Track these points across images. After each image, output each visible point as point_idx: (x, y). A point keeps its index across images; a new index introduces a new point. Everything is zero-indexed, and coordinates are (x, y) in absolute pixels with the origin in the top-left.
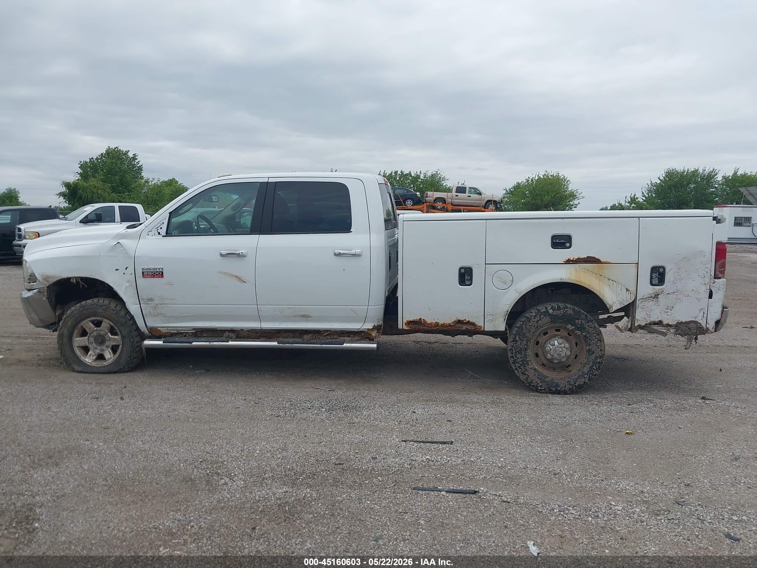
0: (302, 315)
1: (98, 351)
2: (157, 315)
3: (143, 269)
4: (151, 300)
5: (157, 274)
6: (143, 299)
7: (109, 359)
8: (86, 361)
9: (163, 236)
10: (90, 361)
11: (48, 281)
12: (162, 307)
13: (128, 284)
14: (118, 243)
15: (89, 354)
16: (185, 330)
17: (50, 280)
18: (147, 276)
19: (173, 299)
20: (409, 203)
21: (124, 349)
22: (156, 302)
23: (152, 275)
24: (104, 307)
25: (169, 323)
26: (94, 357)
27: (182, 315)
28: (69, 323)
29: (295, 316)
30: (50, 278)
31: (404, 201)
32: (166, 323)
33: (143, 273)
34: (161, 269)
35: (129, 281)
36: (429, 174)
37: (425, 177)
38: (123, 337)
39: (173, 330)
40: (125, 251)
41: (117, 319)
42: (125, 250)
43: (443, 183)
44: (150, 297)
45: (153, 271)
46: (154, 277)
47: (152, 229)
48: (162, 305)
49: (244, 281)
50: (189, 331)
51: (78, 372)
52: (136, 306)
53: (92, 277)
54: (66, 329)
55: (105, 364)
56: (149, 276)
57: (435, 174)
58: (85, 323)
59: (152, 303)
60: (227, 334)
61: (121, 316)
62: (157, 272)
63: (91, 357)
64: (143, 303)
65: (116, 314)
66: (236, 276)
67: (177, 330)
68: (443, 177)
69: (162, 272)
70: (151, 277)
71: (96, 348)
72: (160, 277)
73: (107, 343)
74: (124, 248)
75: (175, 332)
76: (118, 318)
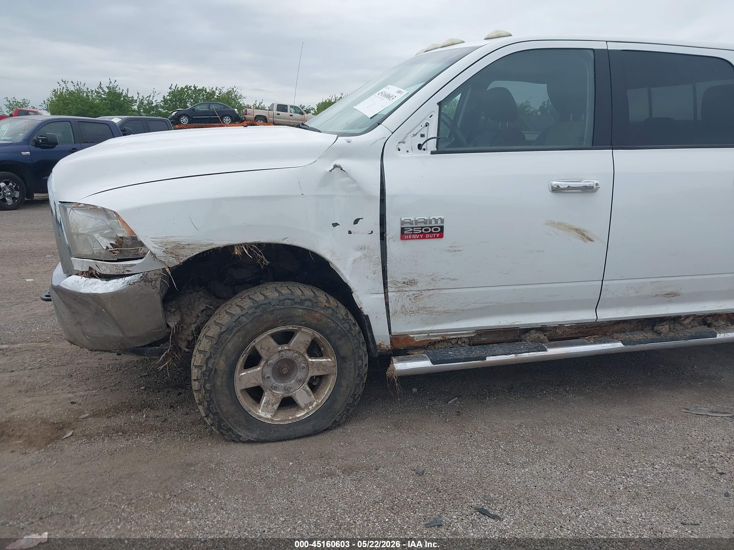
0: (667, 293)
1: (280, 394)
2: (418, 311)
3: (403, 223)
4: (412, 283)
5: (431, 232)
6: (395, 283)
7: (307, 406)
8: (261, 417)
9: (433, 153)
10: (269, 416)
11: (177, 256)
12: (429, 296)
13: (359, 254)
14: (335, 166)
15: (264, 401)
16: (455, 334)
17: (182, 252)
18: (410, 237)
19: (454, 280)
20: (227, 120)
21: (344, 383)
22: (421, 286)
23: (422, 233)
24: (307, 303)
25: (435, 324)
26: (276, 406)
27: (464, 308)
28: (230, 346)
29: (656, 296)
30: (183, 248)
31: (222, 118)
32: (428, 324)
33: (403, 230)
34: (439, 222)
35: (362, 248)
36: (225, 91)
37: (219, 94)
38: (341, 359)
39: (435, 336)
40: (355, 185)
41: (333, 325)
42: (354, 181)
43: (239, 101)
44: (409, 277)
45: (423, 225)
46: (424, 238)
47: (406, 137)
48: (431, 292)
49: (590, 237)
50: (463, 336)
51: (249, 442)
52: (375, 296)
53: (285, 242)
54: (223, 357)
55: (300, 415)
56: (414, 236)
57: (231, 91)
58: (262, 339)
59: (412, 288)
60: (534, 335)
61: (341, 318)
62: (431, 227)
63: (270, 407)
64: (393, 289)
65: (332, 315)
66: (577, 230)
67: (443, 336)
68: (240, 94)
69: (442, 228)
70: (420, 238)
71: (275, 388)
72: (436, 237)
73: (300, 374)
74: (351, 178)
75: (438, 338)
76: (334, 322)
